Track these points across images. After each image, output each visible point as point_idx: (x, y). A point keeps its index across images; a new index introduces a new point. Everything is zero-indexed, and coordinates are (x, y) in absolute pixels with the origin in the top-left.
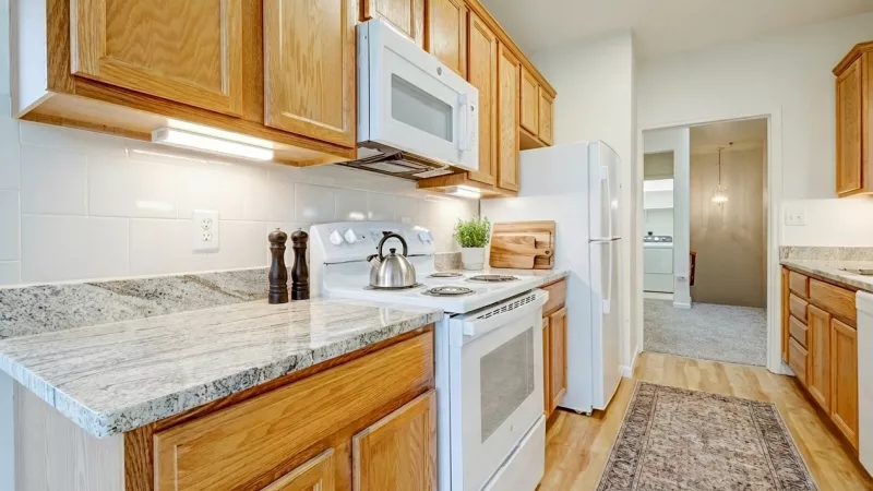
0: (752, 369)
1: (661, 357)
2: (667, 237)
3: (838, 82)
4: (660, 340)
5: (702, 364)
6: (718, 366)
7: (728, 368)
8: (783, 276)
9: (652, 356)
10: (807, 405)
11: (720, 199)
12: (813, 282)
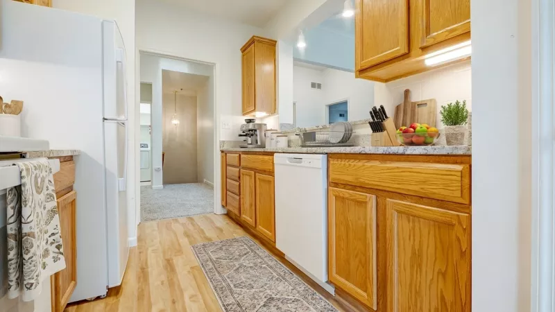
0: (208, 215)
1: (154, 223)
2: (144, 144)
3: (243, 56)
4: (150, 212)
5: (182, 220)
6: (191, 219)
7: (195, 218)
8: (222, 157)
9: (148, 224)
10: (238, 227)
11: (176, 122)
12: (242, 156)
